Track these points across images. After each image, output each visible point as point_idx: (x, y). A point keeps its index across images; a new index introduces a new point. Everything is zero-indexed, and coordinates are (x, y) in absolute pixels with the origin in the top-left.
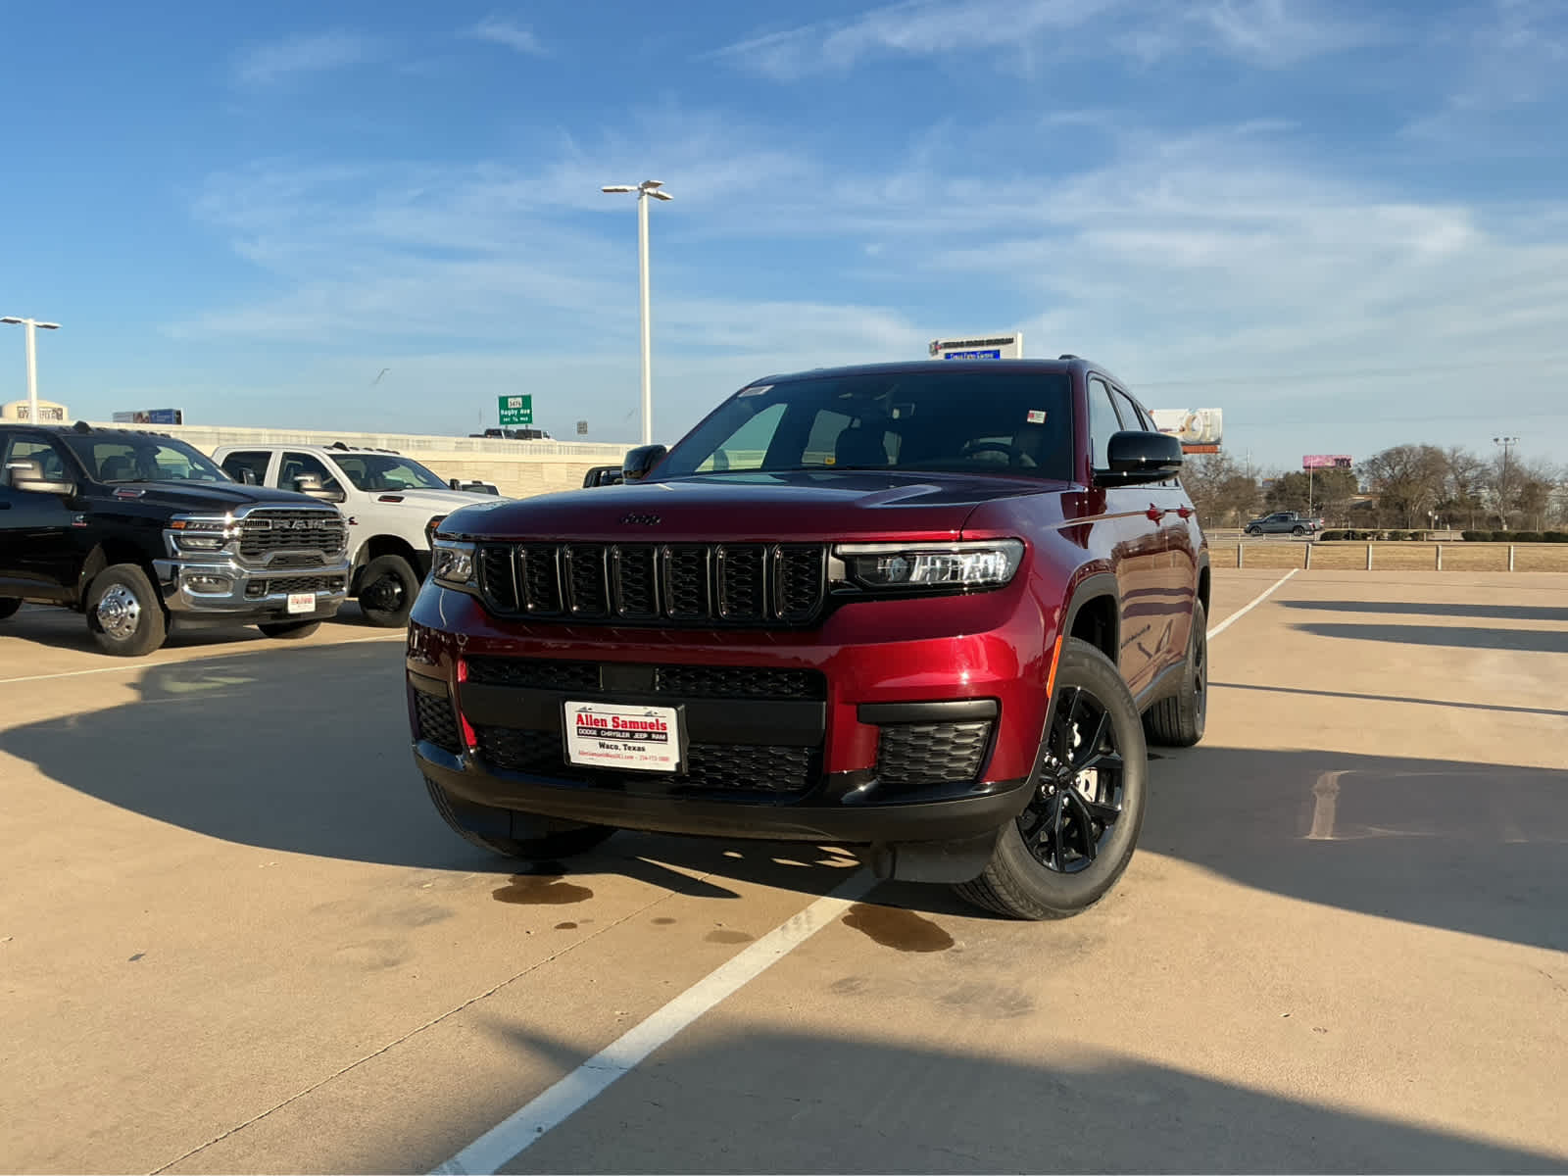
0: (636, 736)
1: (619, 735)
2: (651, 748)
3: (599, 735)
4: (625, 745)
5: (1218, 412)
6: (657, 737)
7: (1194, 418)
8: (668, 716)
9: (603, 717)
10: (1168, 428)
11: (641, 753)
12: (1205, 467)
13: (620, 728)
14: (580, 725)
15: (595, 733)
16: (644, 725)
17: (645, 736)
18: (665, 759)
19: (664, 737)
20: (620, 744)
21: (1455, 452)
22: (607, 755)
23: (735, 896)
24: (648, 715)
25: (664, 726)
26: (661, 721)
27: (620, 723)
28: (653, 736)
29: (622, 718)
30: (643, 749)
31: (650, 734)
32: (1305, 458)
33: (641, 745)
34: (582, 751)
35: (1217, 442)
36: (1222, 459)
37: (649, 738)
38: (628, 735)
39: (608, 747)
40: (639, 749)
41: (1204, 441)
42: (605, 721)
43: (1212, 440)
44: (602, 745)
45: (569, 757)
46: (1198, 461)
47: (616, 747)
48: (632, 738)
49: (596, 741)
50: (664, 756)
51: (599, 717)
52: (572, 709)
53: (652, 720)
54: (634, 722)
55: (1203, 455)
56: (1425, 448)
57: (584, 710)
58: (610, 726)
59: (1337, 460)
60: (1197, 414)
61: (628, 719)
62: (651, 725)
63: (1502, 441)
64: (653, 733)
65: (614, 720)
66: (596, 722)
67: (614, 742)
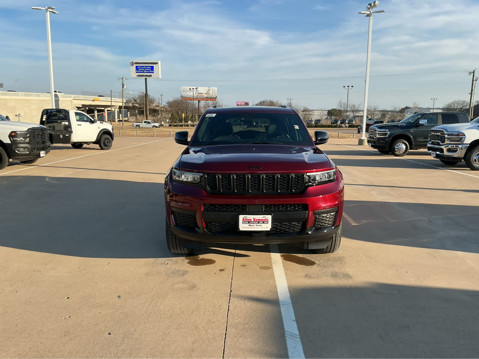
0: (260, 222)
1: (255, 223)
2: (264, 225)
4: (256, 225)
5: (216, 89)
6: (266, 222)
7: (209, 90)
8: (269, 217)
10: (202, 92)
11: (261, 227)
12: (212, 105)
13: (256, 221)
14: (243, 221)
15: (248, 222)
16: (262, 220)
17: (262, 222)
18: (267, 228)
19: (267, 222)
20: (255, 225)
21: (277, 102)
22: (251, 228)
23: (249, 256)
24: (264, 217)
25: (268, 220)
26: (267, 218)
27: (256, 220)
29: (256, 218)
30: (262, 226)
31: (263, 222)
32: (237, 102)
33: (261, 225)
34: (243, 227)
35: (216, 98)
36: (217, 103)
37: (263, 223)
39: (251, 226)
40: (260, 226)
41: (212, 97)
42: (251, 219)
43: (215, 97)
44: (250, 225)
45: (239, 229)
46: (210, 103)
47: (254, 226)
48: (258, 223)
49: (248, 225)
50: (267, 227)
51: (249, 218)
52: (241, 217)
53: (265, 218)
54: (259, 219)
55: (212, 101)
56: (270, 101)
57: (245, 217)
58: (252, 220)
59: (245, 103)
60: (210, 89)
61: (258, 219)
62: (264, 220)
63: (289, 100)
64: (264, 222)
65: (254, 219)
66: (248, 220)
67: (253, 224)
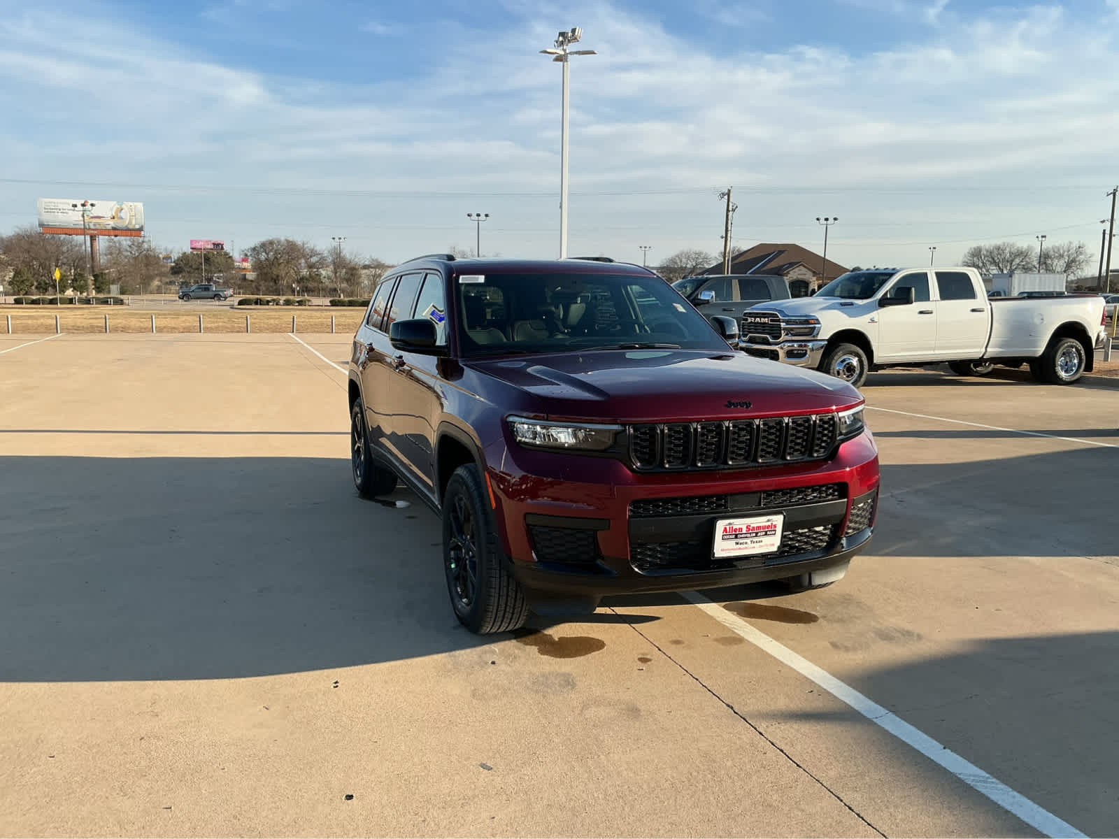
0: (759, 534)
1: (749, 535)
2: (766, 540)
3: (736, 537)
4: (751, 541)
5: (140, 205)
6: (771, 533)
7: (122, 209)
8: (778, 520)
9: (741, 527)
10: (100, 215)
11: (761, 544)
12: (130, 246)
13: (751, 532)
14: (724, 534)
15: (734, 536)
16: (764, 527)
17: (764, 533)
18: (773, 545)
19: (774, 532)
20: (748, 541)
21: (303, 244)
22: (740, 549)
24: (768, 521)
25: (775, 526)
26: (774, 523)
27: (751, 528)
28: (768, 533)
29: (752, 525)
30: (761, 541)
31: (766, 532)
32: (192, 241)
33: (760, 539)
34: (723, 548)
35: (141, 229)
36: (143, 242)
37: (766, 534)
38: (754, 535)
39: (741, 544)
41: (131, 227)
42: (742, 529)
43: (137, 227)
44: (737, 543)
45: (714, 553)
46: (124, 243)
47: (746, 543)
48: (756, 536)
49: (734, 542)
50: (771, 544)
51: (738, 527)
52: (721, 525)
53: (769, 523)
54: (759, 527)
55: (128, 238)
56: (288, 241)
57: (730, 524)
58: (744, 530)
59: (214, 244)
60: (124, 206)
61: (755, 526)
62: (768, 527)
63: (337, 239)
64: (768, 530)
65: (747, 528)
66: (736, 530)
67: (745, 541)
